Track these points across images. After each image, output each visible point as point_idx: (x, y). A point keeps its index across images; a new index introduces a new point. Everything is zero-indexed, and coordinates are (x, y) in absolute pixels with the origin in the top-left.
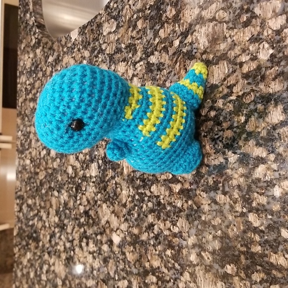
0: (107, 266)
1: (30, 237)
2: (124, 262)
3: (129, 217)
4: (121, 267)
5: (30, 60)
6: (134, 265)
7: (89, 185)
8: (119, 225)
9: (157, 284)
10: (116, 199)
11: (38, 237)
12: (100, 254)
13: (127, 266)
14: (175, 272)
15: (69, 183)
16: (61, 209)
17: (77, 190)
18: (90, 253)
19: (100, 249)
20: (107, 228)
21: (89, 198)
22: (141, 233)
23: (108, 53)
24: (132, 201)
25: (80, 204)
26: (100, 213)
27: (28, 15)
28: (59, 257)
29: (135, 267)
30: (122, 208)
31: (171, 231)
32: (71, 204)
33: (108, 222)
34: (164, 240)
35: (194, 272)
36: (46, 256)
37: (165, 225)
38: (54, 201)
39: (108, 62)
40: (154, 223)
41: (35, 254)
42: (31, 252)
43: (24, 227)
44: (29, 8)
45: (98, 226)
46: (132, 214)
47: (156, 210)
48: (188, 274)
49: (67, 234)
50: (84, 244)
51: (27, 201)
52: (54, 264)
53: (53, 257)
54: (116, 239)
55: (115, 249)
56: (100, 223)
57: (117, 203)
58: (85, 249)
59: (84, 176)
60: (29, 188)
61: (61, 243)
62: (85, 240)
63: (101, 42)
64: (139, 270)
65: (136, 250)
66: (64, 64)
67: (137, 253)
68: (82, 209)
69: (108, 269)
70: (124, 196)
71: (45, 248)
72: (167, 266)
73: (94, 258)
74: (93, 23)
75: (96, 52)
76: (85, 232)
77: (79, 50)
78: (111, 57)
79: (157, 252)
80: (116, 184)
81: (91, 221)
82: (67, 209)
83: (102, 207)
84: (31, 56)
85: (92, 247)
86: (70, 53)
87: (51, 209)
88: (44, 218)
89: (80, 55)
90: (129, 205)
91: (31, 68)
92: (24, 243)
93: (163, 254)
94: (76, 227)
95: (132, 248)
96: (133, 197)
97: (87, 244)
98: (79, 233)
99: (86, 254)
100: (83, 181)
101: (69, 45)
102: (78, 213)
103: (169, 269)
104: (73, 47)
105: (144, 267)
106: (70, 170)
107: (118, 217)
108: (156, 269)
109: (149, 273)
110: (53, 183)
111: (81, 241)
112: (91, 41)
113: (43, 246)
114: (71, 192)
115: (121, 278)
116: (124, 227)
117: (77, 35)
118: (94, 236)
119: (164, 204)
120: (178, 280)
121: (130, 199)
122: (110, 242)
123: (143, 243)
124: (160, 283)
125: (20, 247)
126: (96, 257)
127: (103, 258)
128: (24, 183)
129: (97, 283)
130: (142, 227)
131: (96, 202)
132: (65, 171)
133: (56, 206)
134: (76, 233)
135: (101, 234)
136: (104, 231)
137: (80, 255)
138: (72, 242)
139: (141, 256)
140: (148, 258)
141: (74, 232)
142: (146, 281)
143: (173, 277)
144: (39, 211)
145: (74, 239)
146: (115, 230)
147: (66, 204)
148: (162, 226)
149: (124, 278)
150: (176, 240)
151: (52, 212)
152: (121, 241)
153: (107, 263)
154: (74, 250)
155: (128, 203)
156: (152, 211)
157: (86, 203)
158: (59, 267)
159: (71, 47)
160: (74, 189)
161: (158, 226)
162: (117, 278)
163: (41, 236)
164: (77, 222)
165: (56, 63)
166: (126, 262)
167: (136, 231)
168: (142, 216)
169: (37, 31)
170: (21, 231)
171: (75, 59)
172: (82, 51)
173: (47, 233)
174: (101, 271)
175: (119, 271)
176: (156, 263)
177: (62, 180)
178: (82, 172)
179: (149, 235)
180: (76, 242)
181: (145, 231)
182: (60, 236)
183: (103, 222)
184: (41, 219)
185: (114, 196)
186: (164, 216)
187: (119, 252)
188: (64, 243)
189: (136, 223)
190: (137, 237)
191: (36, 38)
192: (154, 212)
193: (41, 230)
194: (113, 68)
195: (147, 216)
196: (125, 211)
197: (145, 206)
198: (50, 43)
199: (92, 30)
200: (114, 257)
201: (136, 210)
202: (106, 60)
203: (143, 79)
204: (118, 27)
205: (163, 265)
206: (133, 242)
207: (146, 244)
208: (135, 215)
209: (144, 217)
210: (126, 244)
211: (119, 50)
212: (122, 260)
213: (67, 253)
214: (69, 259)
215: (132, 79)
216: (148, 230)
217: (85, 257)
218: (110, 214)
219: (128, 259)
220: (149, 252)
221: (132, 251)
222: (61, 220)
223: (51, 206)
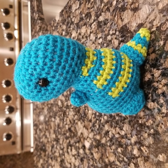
0: (83, 164)
1: (41, 149)
2: (93, 160)
3: (93, 128)
4: (91, 163)
6: (99, 161)
7: (70, 111)
8: (89, 134)
10: (85, 117)
11: (45, 148)
12: (79, 156)
13: (95, 163)
14: (125, 163)
15: (60, 111)
16: (56, 129)
17: (64, 115)
18: (73, 156)
19: (78, 153)
20: (82, 137)
21: (71, 119)
22: (101, 138)
23: (76, 23)
24: (95, 117)
25: (66, 124)
26: (77, 128)
27: (35, 14)
28: (57, 160)
29: (100, 163)
30: (89, 123)
31: (120, 134)
32: (61, 125)
33: (82, 134)
34: (116, 141)
35: (137, 162)
36: (50, 161)
37: (116, 130)
38: (52, 124)
39: (76, 28)
40: (109, 130)
41: (44, 160)
42: (42, 158)
43: (38, 143)
44: (35, 10)
45: (76, 137)
46: (95, 126)
47: (109, 121)
48: (133, 164)
49: (60, 144)
50: (69, 150)
51: (39, 127)
52: (54, 166)
53: (54, 161)
54: (87, 144)
55: (87, 151)
56: (77, 135)
57: (86, 120)
58: (70, 153)
59: (67, 106)
61: (57, 151)
62: (70, 148)
63: (72, 17)
64: (102, 164)
65: (99, 151)
67: (100, 153)
68: (67, 127)
69: (84, 166)
70: (90, 114)
71: (49, 155)
72: (119, 160)
73: (76, 159)
74: (67, 7)
75: (69, 25)
76: (70, 142)
77: (60, 26)
78: (77, 24)
79: (112, 151)
80: (85, 107)
81: (72, 134)
82: (59, 128)
83: (78, 124)
85: (74, 152)
86: (56, 30)
87: (51, 130)
88: (48, 136)
89: (61, 29)
90: (93, 120)
92: (39, 153)
93: (116, 151)
94: (65, 139)
95: (97, 150)
96: (95, 114)
97: (71, 150)
98: (66, 143)
99: (71, 157)
100: (67, 108)
102: (65, 130)
103: (120, 163)
104: (57, 25)
105: (105, 162)
106: (60, 103)
107: (87, 129)
108: (112, 163)
109: (108, 166)
110: (51, 113)
111: (68, 148)
112: (66, 19)
113: (48, 154)
114: (61, 117)
116: (91, 135)
118: (74, 144)
119: (114, 116)
121: (93, 116)
122: (84, 147)
123: (104, 146)
125: (37, 156)
126: (77, 158)
127: (80, 158)
128: (37, 116)
130: (102, 134)
131: (74, 121)
132: (57, 104)
133: (54, 127)
134: (65, 143)
135: (79, 142)
136: (80, 140)
137: (68, 158)
138: (63, 149)
139: (102, 155)
140: (106, 155)
141: (64, 143)
144: (45, 132)
145: (64, 148)
146: (86, 138)
147: (59, 125)
148: (114, 131)
150: (124, 141)
152: (90, 146)
153: (83, 161)
154: (64, 155)
155: (92, 119)
156: (107, 122)
157: (69, 123)
160: (62, 115)
161: (111, 132)
163: (47, 148)
164: (65, 136)
166: (94, 160)
167: (98, 137)
168: (101, 126)
169: (39, 21)
170: (37, 146)
171: (59, 33)
172: (62, 26)
173: (50, 146)
174: (80, 167)
175: (90, 166)
176: (112, 159)
177: (56, 110)
178: (66, 103)
179: (106, 139)
180: (65, 150)
182: (57, 146)
183: (79, 134)
184: (46, 137)
185: (84, 115)
186: (115, 125)
187: (89, 154)
188: (59, 151)
189: (98, 132)
190: (99, 141)
191: (39, 26)
192: (108, 123)
193: (47, 144)
194: (79, 31)
195: (104, 126)
196: (91, 124)
197: (102, 119)
198: (46, 27)
199: (67, 11)
200: (87, 157)
201: (97, 123)
202: (75, 27)
203: (96, 34)
204: (80, 4)
205: (116, 159)
206: (97, 145)
207: (105, 146)
208: (98, 126)
209: (103, 127)
210: (93, 147)
211: (82, 19)
212: (91, 158)
213: (61, 157)
214: (62, 161)
215: (90, 36)
216: (106, 136)
217: (71, 159)
218: (82, 128)
219: (95, 157)
220: (107, 151)
221: (97, 152)
222: (56, 136)
223: (51, 128)
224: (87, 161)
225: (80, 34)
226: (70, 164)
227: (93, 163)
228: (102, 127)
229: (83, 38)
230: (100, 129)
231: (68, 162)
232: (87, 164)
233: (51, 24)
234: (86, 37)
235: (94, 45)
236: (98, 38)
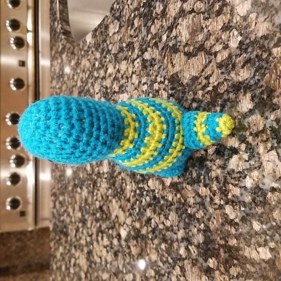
0: (117, 260)
1: (61, 232)
2: (130, 255)
3: (132, 212)
4: (128, 260)
5: (58, 65)
6: (137, 259)
7: (102, 181)
8: (126, 220)
9: (155, 277)
10: (122, 194)
11: (67, 231)
12: (112, 248)
13: (132, 260)
14: (169, 265)
15: (88, 180)
16: (83, 205)
17: (94, 186)
18: (105, 247)
19: (112, 243)
20: (116, 222)
21: (103, 193)
22: (141, 227)
23: (113, 53)
24: (134, 196)
25: (96, 200)
26: (111, 208)
27: (56, 23)
28: (82, 251)
30: (126, 202)
31: (165, 225)
32: (90, 200)
33: (117, 217)
34: (159, 233)
35: (184, 266)
36: (73, 250)
37: (160, 219)
38: (77, 196)
39: (114, 61)
40: (151, 217)
41: (65, 248)
42: (62, 246)
43: (57, 222)
44: (57, 17)
45: (109, 221)
46: (135, 208)
47: (152, 204)
48: (179, 268)
49: (88, 228)
50: (100, 238)
51: (59, 198)
52: (79, 258)
53: (78, 251)
54: (124, 233)
55: (123, 243)
56: (111, 218)
57: (123, 198)
58: (101, 243)
59: (99, 173)
60: (60, 186)
61: (84, 238)
62: (100, 234)
63: (108, 43)
65: (138, 244)
66: (82, 67)
67: (139, 247)
68: (98, 204)
69: (118, 263)
70: (128, 191)
71: (73, 242)
72: (162, 260)
73: (108, 252)
74: (102, 25)
75: (105, 53)
76: (100, 226)
77: (92, 52)
78: (116, 55)
79: (154, 246)
80: (122, 179)
81: (104, 216)
82: (87, 204)
83: (112, 202)
84: (59, 61)
85: (106, 242)
86: (86, 56)
87: (75, 205)
88: (71, 214)
89: (93, 57)
90: (132, 200)
91: (59, 73)
92: (58, 238)
93: (159, 247)
94: (94, 221)
95: (135, 242)
96: (135, 192)
97: (102, 238)
98: (96, 228)
99: (102, 248)
100: (98, 177)
101: (86, 48)
102: (95, 208)
103: (164, 263)
104: (88, 50)
106: (89, 168)
107: (124, 211)
108: (154, 262)
109: (149, 267)
110: (77, 180)
111: (97, 236)
112: (101, 43)
113: (71, 240)
114: (89, 188)
115: (127, 271)
116: (129, 221)
117: (91, 38)
118: (107, 230)
119: (159, 198)
120: (171, 274)
121: (133, 194)
122: (119, 235)
123: (144, 238)
124: (157, 276)
125: (55, 241)
126: (109, 251)
127: (114, 252)
128: (57, 181)
129: (110, 276)
130: (142, 221)
131: (108, 197)
133: (80, 202)
134: (94, 227)
135: (112, 228)
136: (114, 225)
137: (97, 249)
138: (91, 236)
139: (142, 250)
140: (147, 251)
141: (93, 226)
142: (147, 275)
143: (167, 270)
144: (67, 208)
145: (92, 234)
146: (122, 224)
147: (86, 200)
148: (157, 219)
149: (130, 272)
150: (169, 234)
151: (77, 207)
152: (127, 235)
153: (117, 257)
154: (92, 244)
155: (131, 198)
156: (149, 205)
157: (101, 198)
158: (82, 260)
159: (87, 50)
160: (92, 186)
161: (154, 220)
162: (124, 272)
163: (69, 231)
164: (95, 217)
165: (77, 67)
167: (137, 225)
168: (142, 210)
169: (63, 37)
170: (56, 226)
171: (90, 61)
172: (95, 53)
173: (73, 228)
174: (113, 264)
175: (126, 264)
176: (154, 257)
177: (83, 177)
178: (97, 168)
179: (148, 229)
180: (94, 237)
181: (145, 225)
182: (83, 230)
183: (113, 217)
184: (69, 215)
185: (120, 191)
186: (159, 210)
187: (125, 246)
188: (86, 237)
189: (137, 217)
190: (139, 231)
191: (62, 45)
192: (151, 206)
193: (69, 225)
194: (117, 67)
195: (145, 211)
196: (129, 205)
197: (144, 200)
198: (72, 48)
199: (102, 32)
200: (122, 251)
201: (137, 205)
202: (112, 59)
203: (140, 76)
204: (120, 27)
205: (159, 259)
206: (135, 236)
207: (146, 238)
208: (137, 210)
210: (131, 238)
211: (121, 50)
212: (128, 253)
213: (88, 247)
214: (90, 253)
215: (131, 77)
216: (147, 224)
217: (101, 251)
218: (118, 209)
219: (133, 253)
220: (148, 246)
221: (136, 245)
222: (83, 216)
223: (76, 202)
224: (122, 256)
225: (119, 71)
226: (101, 258)
227: (130, 260)
228: (143, 212)
229: (122, 77)
230: (141, 214)
231: (97, 255)
232: (122, 261)
233: (80, 45)
234: (127, 78)
235: (137, 91)
236: (142, 83)
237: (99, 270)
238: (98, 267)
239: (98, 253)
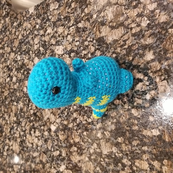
0: (46, 144)
2: (58, 141)
3: (61, 115)
4: (56, 144)
5: (2, 24)
6: (64, 142)
8: (56, 120)
11: (2, 130)
12: (43, 137)
13: (59, 143)
14: (88, 144)
16: (18, 113)
17: (29, 101)
18: (36, 137)
19: (43, 134)
20: (48, 122)
22: (68, 123)
23: (53, 21)
25: (31, 109)
26: (43, 113)
28: (16, 141)
29: (64, 143)
30: (57, 110)
31: (87, 121)
32: (25, 109)
33: (48, 119)
34: (83, 126)
35: (100, 143)
36: (7, 141)
38: (14, 108)
40: (77, 117)
45: (42, 121)
46: (64, 113)
47: (78, 110)
49: (22, 127)
52: (12, 145)
53: (12, 141)
54: (53, 128)
55: (52, 133)
56: (43, 119)
58: (33, 135)
62: (33, 130)
63: (49, 15)
64: (66, 144)
65: (65, 133)
66: (24, 27)
67: (66, 135)
68: (32, 112)
69: (47, 146)
71: (7, 136)
72: (83, 141)
73: (39, 140)
74: (44, 3)
75: (45, 20)
76: (33, 125)
77: (34, 19)
78: (55, 23)
79: (78, 134)
81: (38, 119)
82: (22, 112)
83: (45, 110)
84: (2, 22)
85: (38, 133)
86: (28, 21)
89: (35, 22)
90: (62, 108)
91: (2, 29)
93: (82, 134)
94: (28, 122)
95: (63, 132)
97: (35, 132)
98: (29, 126)
99: (34, 138)
101: (28, 16)
102: (29, 114)
104: (30, 17)
105: (70, 142)
106: (25, 90)
107: (55, 115)
108: (77, 143)
109: (73, 145)
110: (13, 97)
111: (30, 130)
112: (42, 14)
113: (6, 135)
114: (25, 102)
115: (55, 150)
116: (58, 121)
117: (33, 10)
118: (39, 127)
120: (90, 148)
122: (50, 130)
123: (70, 129)
127: (44, 139)
129: (40, 154)
130: (70, 120)
132: (22, 90)
133: (15, 111)
134: (28, 126)
135: (44, 125)
136: (46, 124)
137: (30, 139)
139: (68, 137)
140: (72, 137)
141: (26, 126)
142: (71, 150)
143: (87, 146)
146: (53, 123)
147: (21, 109)
148: (82, 119)
149: (57, 150)
150: (90, 126)
151: (12, 114)
152: (56, 129)
153: (47, 142)
154: (26, 136)
156: (76, 111)
157: (35, 108)
158: (15, 147)
160: (27, 101)
161: (79, 119)
162: (52, 150)
163: (4, 129)
164: (28, 119)
165: (19, 27)
166: (59, 140)
167: (65, 123)
169: (7, 7)
171: (31, 24)
172: (36, 19)
173: (8, 127)
174: (43, 147)
175: (54, 146)
176: (77, 140)
177: (20, 95)
179: (74, 125)
180: (27, 131)
181: (71, 122)
182: (17, 128)
183: (45, 119)
184: (4, 119)
186: (83, 113)
187: (55, 135)
188: (20, 132)
189: (66, 118)
190: (66, 126)
193: (4, 125)
195: (73, 114)
196: (59, 111)
199: (43, 7)
200: (51, 138)
201: (66, 111)
204: (59, 6)
205: (81, 140)
206: (63, 129)
207: (72, 130)
208: (66, 114)
209: (71, 114)
210: (59, 130)
211: (59, 20)
212: (56, 139)
213: (21, 138)
214: (22, 142)
216: (73, 122)
217: (33, 140)
218: (50, 114)
220: (73, 134)
221: (63, 134)
222: (18, 119)
223: (12, 111)
224: (51, 141)
226: (32, 144)
230: (68, 116)
231: (29, 142)
232: (51, 144)
234: (63, 37)
237: (30, 151)
238: (30, 150)
239: (30, 141)
